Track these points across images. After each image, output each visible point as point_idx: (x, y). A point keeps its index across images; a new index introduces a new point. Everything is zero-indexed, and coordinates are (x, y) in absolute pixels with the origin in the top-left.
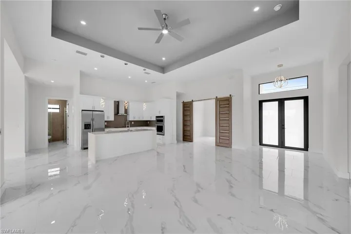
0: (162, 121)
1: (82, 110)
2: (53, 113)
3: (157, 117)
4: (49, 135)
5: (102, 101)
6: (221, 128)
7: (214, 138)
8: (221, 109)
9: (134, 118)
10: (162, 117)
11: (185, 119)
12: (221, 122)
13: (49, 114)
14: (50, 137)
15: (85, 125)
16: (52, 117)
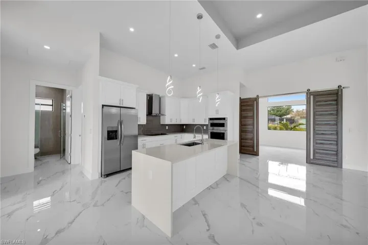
0: (222, 125)
1: (103, 106)
2: (42, 112)
3: (211, 119)
4: (36, 147)
5: (169, 82)
6: (317, 136)
7: (305, 152)
8: (319, 109)
9: (171, 120)
10: (224, 119)
11: (243, 123)
12: (317, 128)
13: (37, 113)
14: (38, 150)
15: (109, 132)
16: (41, 117)
